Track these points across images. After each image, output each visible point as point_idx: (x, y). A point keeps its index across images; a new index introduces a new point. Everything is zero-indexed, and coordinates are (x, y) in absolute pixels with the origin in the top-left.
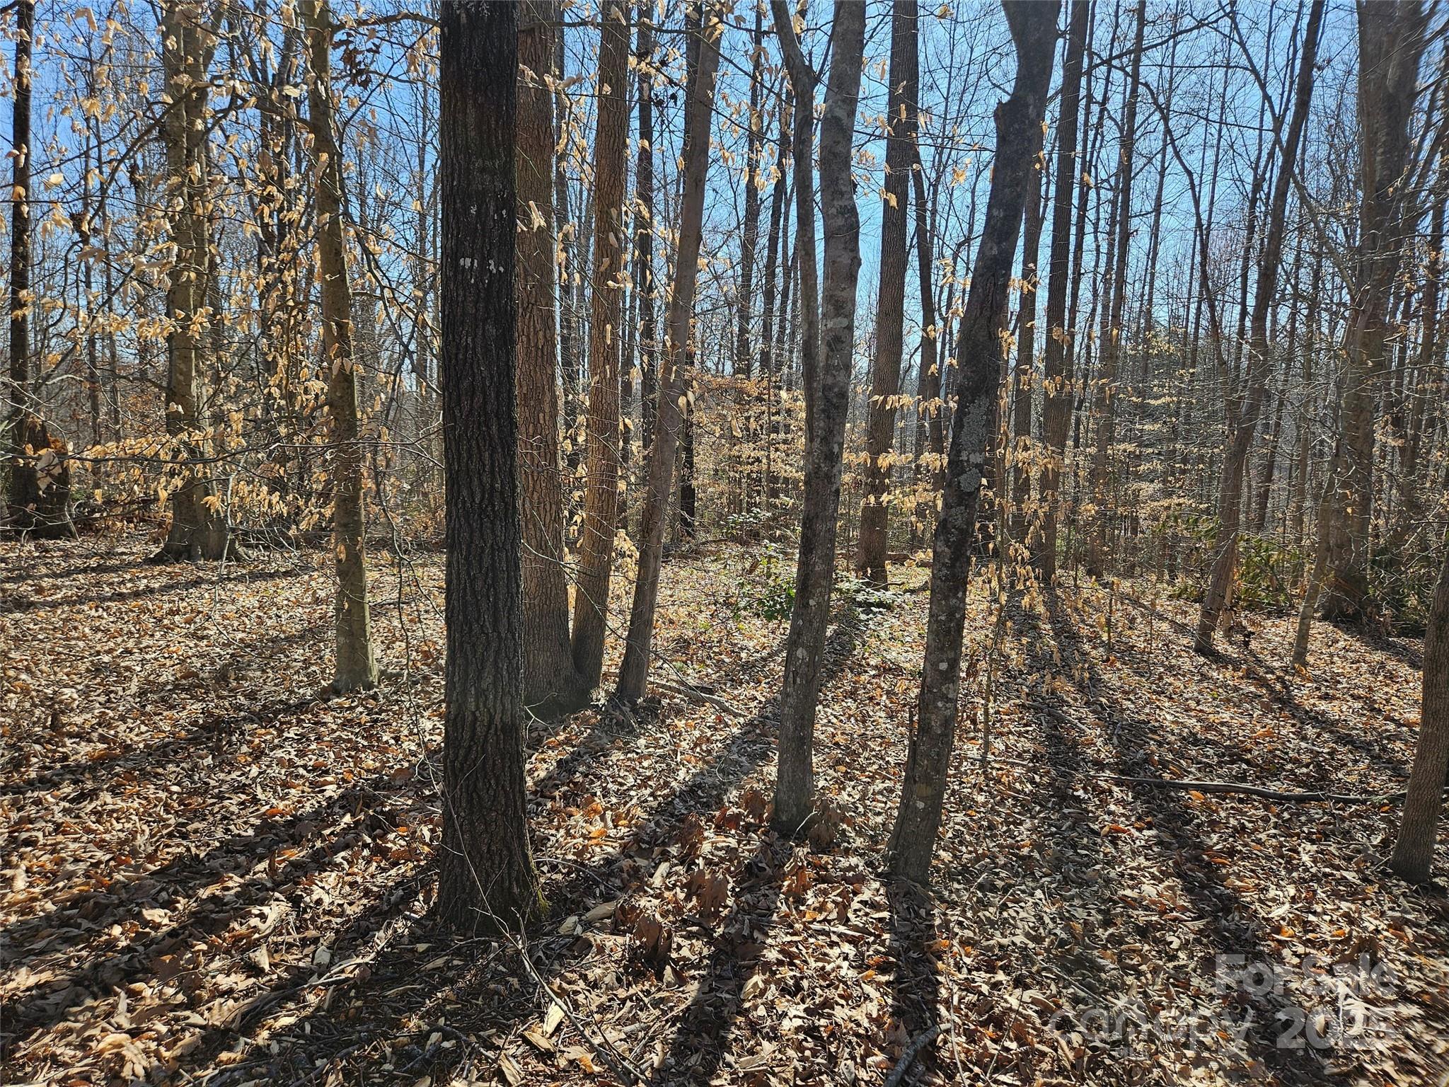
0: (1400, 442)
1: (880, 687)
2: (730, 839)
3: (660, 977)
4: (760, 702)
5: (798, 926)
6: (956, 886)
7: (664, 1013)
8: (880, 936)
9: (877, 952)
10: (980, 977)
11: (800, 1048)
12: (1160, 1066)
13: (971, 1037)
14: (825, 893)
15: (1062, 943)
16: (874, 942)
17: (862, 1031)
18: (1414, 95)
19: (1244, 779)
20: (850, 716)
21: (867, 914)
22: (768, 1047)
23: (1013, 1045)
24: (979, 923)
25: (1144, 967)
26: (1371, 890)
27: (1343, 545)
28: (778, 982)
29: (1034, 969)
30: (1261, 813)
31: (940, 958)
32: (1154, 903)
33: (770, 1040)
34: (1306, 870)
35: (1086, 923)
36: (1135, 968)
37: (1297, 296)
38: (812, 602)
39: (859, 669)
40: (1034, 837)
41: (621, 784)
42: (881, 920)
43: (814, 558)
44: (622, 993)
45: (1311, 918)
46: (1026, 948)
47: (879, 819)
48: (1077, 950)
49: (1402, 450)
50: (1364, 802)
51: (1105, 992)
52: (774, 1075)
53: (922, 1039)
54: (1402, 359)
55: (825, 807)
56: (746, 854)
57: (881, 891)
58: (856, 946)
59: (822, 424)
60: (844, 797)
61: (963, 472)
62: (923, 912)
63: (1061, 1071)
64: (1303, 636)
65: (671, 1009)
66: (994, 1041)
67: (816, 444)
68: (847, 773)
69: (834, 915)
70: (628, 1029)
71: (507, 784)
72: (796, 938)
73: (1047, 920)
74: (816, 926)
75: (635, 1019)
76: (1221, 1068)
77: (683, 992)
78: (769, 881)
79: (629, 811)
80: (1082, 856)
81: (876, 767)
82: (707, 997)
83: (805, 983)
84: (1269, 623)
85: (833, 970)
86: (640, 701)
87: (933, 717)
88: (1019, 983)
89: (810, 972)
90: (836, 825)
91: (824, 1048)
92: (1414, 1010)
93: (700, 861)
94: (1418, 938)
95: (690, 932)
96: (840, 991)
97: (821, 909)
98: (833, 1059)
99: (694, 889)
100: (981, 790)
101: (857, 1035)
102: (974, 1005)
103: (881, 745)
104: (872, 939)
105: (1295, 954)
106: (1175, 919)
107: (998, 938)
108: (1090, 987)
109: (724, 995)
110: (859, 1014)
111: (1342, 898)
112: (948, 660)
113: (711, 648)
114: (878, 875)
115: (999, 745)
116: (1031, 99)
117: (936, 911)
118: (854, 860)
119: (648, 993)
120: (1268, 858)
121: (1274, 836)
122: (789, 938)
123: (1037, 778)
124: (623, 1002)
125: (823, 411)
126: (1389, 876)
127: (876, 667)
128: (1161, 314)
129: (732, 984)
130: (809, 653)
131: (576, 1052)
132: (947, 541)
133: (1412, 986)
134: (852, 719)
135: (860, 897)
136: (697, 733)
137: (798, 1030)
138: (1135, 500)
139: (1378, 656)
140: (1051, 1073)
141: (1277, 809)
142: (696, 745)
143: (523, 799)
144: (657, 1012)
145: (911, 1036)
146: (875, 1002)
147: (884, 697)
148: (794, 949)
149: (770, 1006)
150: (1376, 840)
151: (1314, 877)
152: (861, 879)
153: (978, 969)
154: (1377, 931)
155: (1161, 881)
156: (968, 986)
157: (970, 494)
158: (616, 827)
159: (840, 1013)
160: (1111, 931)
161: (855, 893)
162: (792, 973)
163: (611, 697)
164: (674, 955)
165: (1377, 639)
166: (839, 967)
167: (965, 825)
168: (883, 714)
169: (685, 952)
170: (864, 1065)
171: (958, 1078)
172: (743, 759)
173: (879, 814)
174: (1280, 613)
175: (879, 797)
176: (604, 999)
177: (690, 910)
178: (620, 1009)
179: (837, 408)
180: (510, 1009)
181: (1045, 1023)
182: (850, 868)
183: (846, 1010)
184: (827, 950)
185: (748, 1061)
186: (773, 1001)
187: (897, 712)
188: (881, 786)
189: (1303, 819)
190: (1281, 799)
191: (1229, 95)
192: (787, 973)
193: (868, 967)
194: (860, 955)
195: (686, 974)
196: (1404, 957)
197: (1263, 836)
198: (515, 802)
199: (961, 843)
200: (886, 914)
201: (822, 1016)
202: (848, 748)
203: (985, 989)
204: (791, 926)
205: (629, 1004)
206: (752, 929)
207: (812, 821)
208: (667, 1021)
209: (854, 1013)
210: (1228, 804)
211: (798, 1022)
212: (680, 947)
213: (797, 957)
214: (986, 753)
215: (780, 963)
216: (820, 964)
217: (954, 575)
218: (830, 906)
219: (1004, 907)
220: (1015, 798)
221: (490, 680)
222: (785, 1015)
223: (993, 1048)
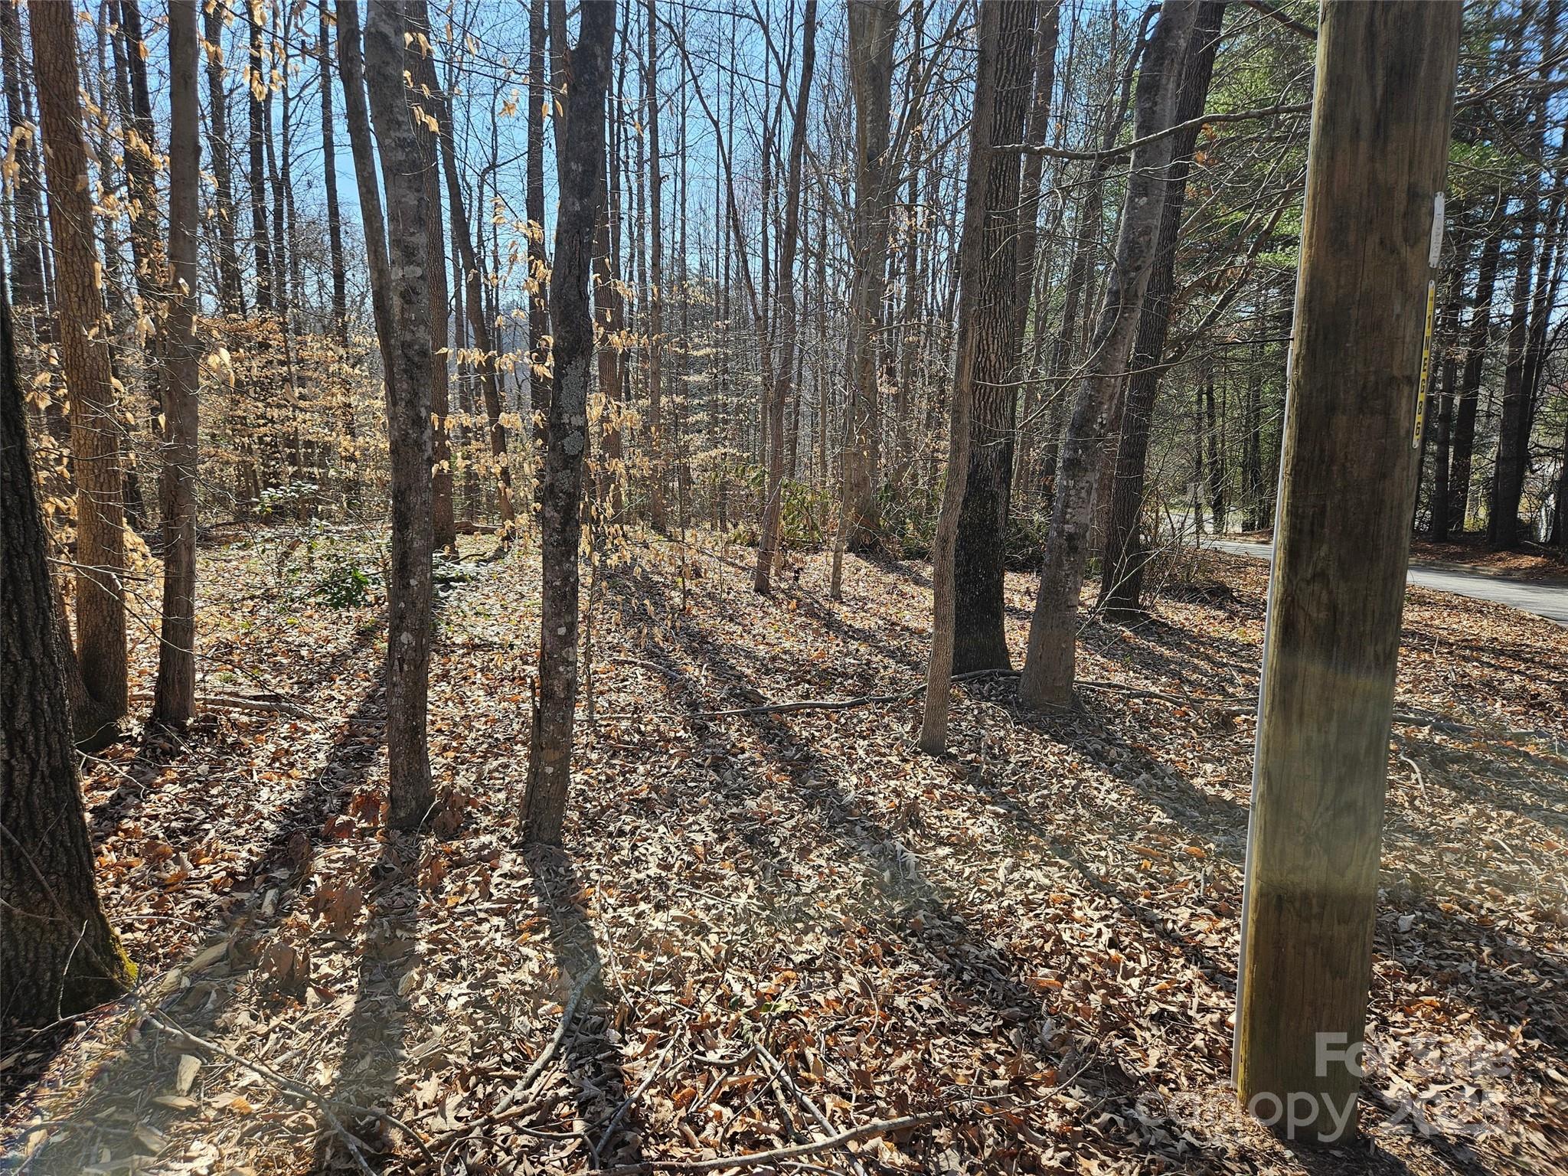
0: (894, 390)
1: (472, 666)
2: (345, 849)
3: (302, 1001)
4: (340, 701)
5: (443, 914)
6: (588, 839)
7: (317, 1033)
8: (526, 901)
9: (526, 916)
10: (626, 913)
11: (471, 1021)
12: (780, 941)
13: (627, 963)
14: (462, 876)
15: (689, 865)
16: (522, 908)
17: (528, 988)
18: (892, 67)
19: (807, 697)
20: (447, 700)
21: (508, 886)
22: (438, 1030)
23: (664, 959)
24: (615, 866)
25: (756, 868)
26: (908, 767)
27: (859, 485)
28: (433, 971)
29: (670, 893)
30: (825, 722)
31: (586, 906)
32: (756, 813)
33: (439, 1023)
34: (863, 761)
35: (705, 844)
36: (749, 870)
37: (806, 250)
38: (413, 582)
39: (447, 650)
40: (650, 780)
41: (190, 820)
42: (524, 887)
43: (411, 534)
44: (262, 1028)
45: (871, 798)
46: (660, 877)
47: (502, 796)
48: (702, 867)
49: (896, 397)
50: (896, 699)
51: (729, 896)
52: (450, 1052)
53: (586, 978)
54: (890, 314)
55: (447, 793)
56: (368, 859)
57: (519, 860)
58: (504, 916)
59: (405, 386)
60: (460, 781)
61: (566, 435)
62: (561, 870)
63: (706, 968)
64: (837, 568)
65: (324, 1027)
66: (646, 961)
67: (401, 408)
68: (456, 758)
69: (477, 894)
70: (280, 1059)
71: (67, 838)
72: (442, 926)
73: (672, 849)
74: (460, 909)
75: (285, 1048)
76: (824, 929)
77: (332, 1008)
78: (399, 880)
79: (209, 845)
80: (692, 788)
81: (485, 746)
82: (361, 1004)
83: (464, 963)
84: (808, 558)
85: (487, 944)
86: (190, 721)
87: (556, 682)
88: (659, 907)
89: (464, 953)
90: (461, 809)
91: (495, 1014)
92: (947, 850)
93: (317, 878)
94: (944, 796)
95: (326, 949)
96: (499, 960)
97: (462, 892)
98: (506, 1020)
99: (321, 905)
100: (594, 748)
101: (524, 993)
102: (625, 936)
103: (486, 723)
104: (519, 906)
105: (864, 829)
106: (774, 823)
107: (634, 875)
108: (718, 894)
109: (379, 998)
110: (523, 975)
111: (890, 778)
112: (566, 624)
113: (261, 650)
114: (513, 847)
115: (602, 702)
116: (598, 50)
117: (574, 866)
118: (485, 839)
119: (293, 1020)
120: (834, 757)
121: (836, 739)
122: (435, 928)
123: (643, 728)
124: (266, 1036)
125: (405, 371)
126: (919, 754)
127: (464, 646)
128: (693, 261)
129: (386, 985)
130: (416, 636)
131: (224, 1100)
132: (555, 506)
133: (944, 833)
134: (450, 703)
135: (498, 872)
136: (271, 747)
137: (465, 1006)
138: (684, 451)
139: (891, 578)
140: (698, 972)
141: (835, 716)
142: (274, 760)
143: (90, 852)
144: (308, 1035)
145: (574, 978)
146: (535, 960)
147: (479, 675)
148: (443, 936)
149: (431, 994)
150: (908, 727)
151: (870, 766)
152: (496, 854)
153: (622, 906)
154: (916, 798)
155: (759, 795)
156: (617, 922)
157: (574, 457)
158: (196, 867)
159: (504, 979)
160: (725, 845)
161: (493, 869)
162: (446, 958)
163: (149, 724)
164: (313, 976)
165: (890, 566)
166: (493, 940)
167: (586, 783)
168: (482, 693)
169: (325, 969)
170: (536, 1017)
171: (623, 999)
172: (335, 765)
173: (500, 790)
174: (816, 550)
175: (496, 774)
176: (242, 1039)
177: (318, 929)
178: (264, 1045)
179: (419, 367)
180: (125, 1083)
181: (686, 934)
182: (484, 847)
183: (509, 975)
184: (476, 928)
185: (421, 1050)
186: (433, 989)
187: (496, 688)
188: (495, 764)
189: (855, 721)
190: (837, 708)
191: (737, 40)
192: (441, 959)
193: (521, 932)
194: (510, 924)
195: (332, 990)
196: (936, 813)
197: (827, 741)
198: (80, 858)
199: (586, 800)
200: (528, 881)
201: (486, 987)
202: (452, 732)
203: (632, 920)
204: (435, 915)
205: (273, 1036)
206: (393, 929)
207: (435, 811)
208: (322, 1040)
209: (518, 976)
210: (800, 718)
211: (465, 999)
212: (317, 967)
213: (448, 942)
214: (591, 713)
215: (431, 952)
216: (473, 942)
217: (565, 540)
218: (471, 887)
219: (634, 848)
220: (625, 749)
221: (26, 718)
222: (449, 996)
223: (649, 967)
